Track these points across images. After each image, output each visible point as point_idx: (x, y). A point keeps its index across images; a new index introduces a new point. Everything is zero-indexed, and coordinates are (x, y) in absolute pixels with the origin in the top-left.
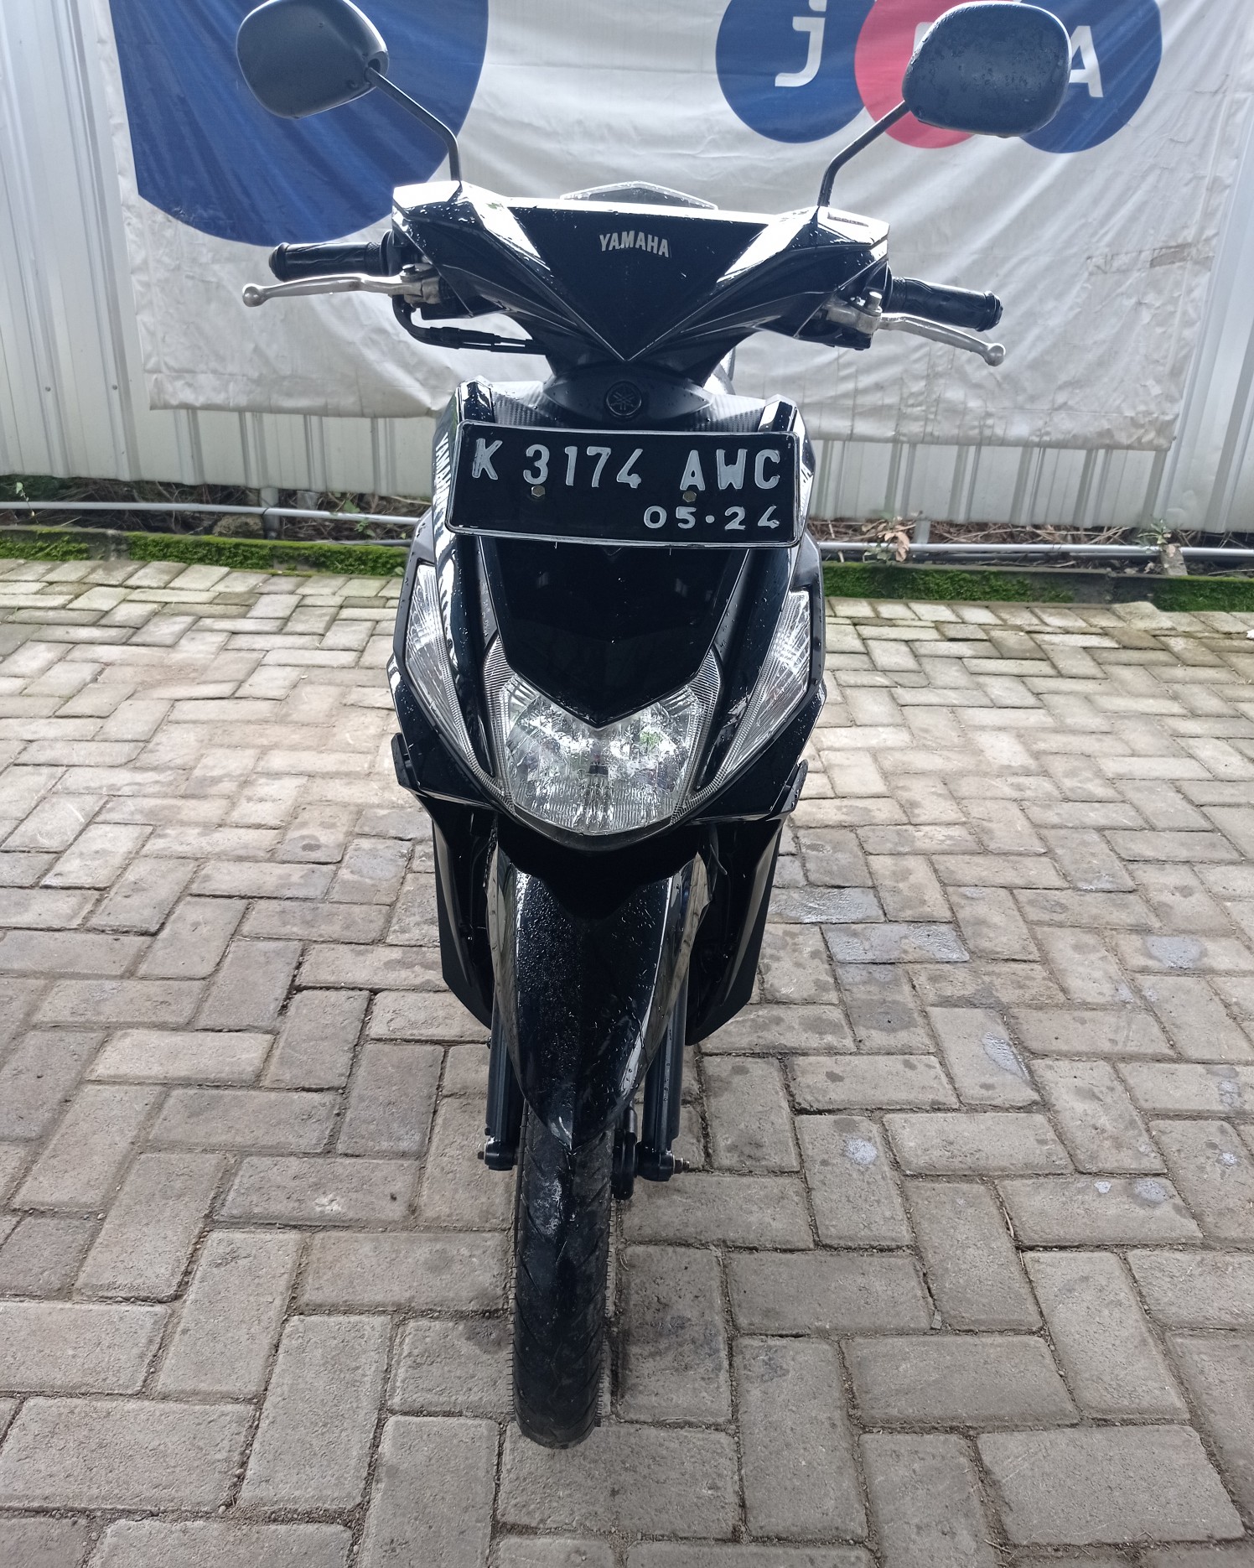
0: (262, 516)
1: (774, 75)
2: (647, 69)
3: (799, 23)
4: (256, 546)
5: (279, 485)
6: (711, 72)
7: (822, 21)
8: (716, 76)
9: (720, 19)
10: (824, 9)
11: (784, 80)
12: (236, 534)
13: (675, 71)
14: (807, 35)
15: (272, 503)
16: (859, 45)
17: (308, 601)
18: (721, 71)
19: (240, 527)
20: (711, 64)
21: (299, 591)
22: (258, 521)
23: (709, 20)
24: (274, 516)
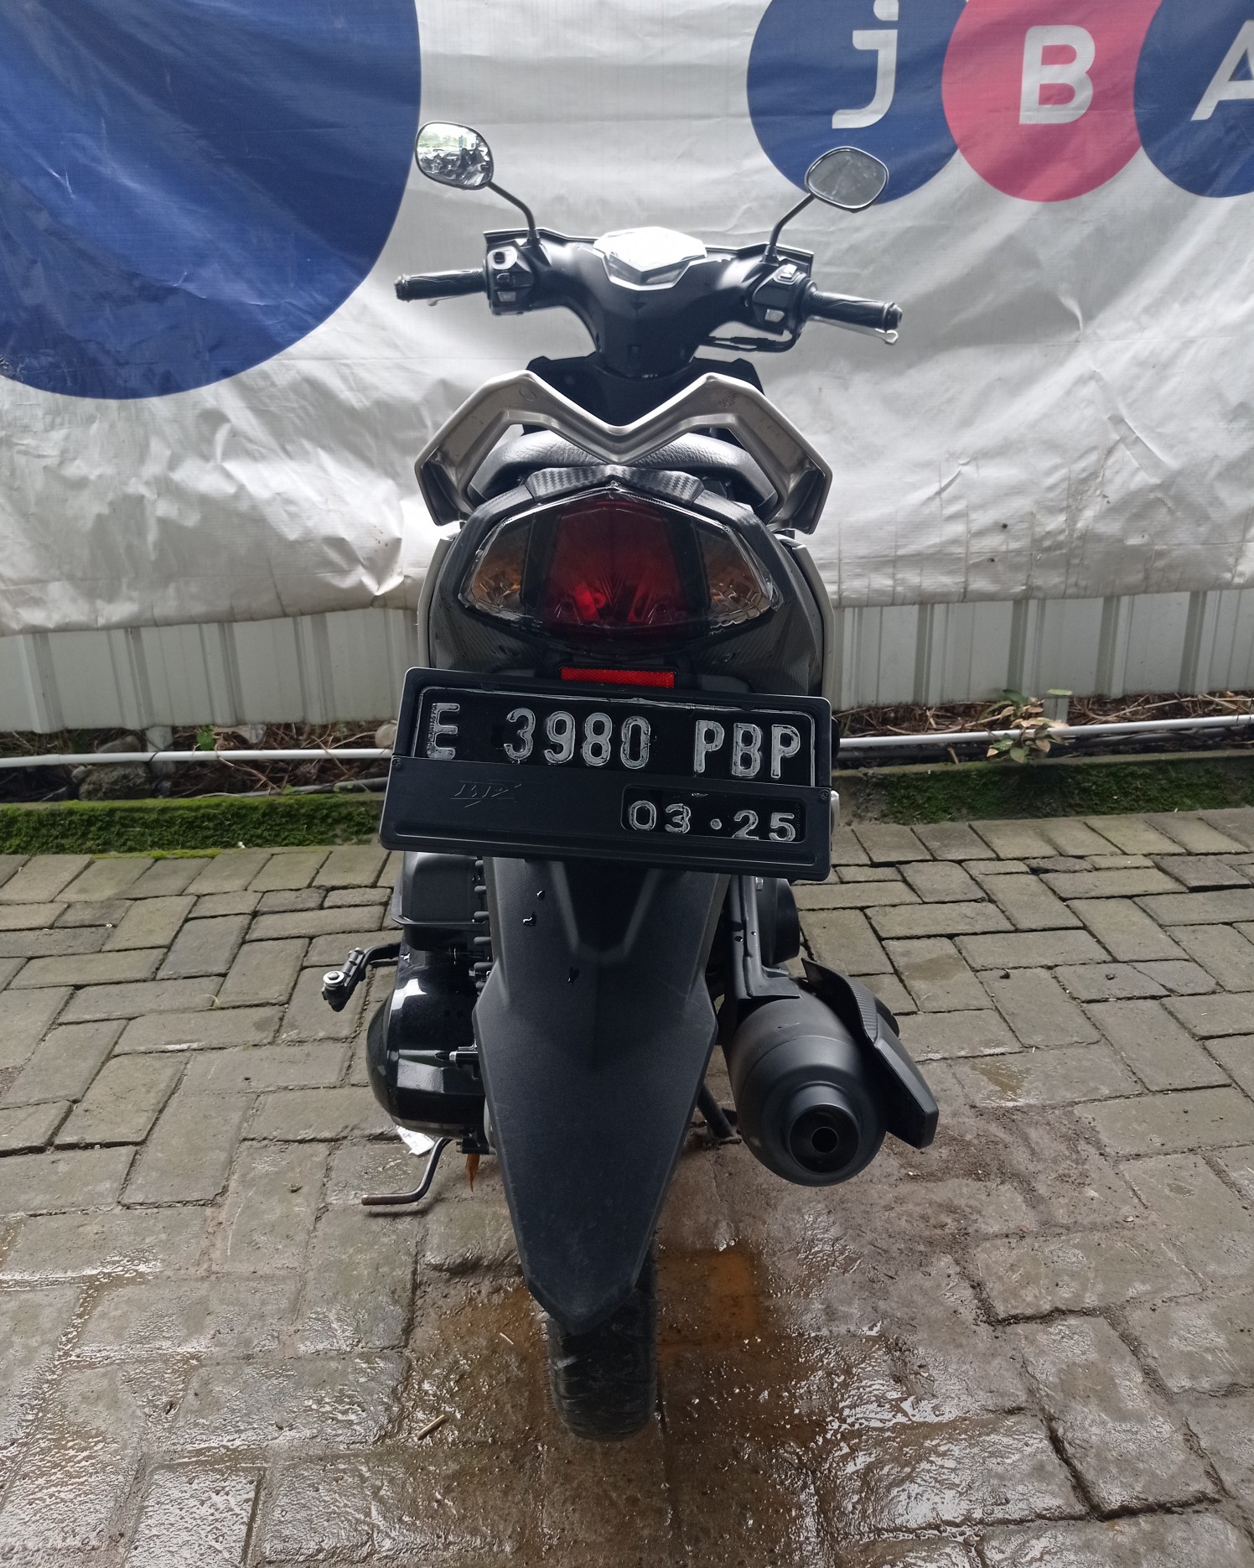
0: (148, 764)
1: (830, 113)
2: (649, 117)
3: (862, 39)
4: (139, 810)
5: (169, 722)
6: (742, 116)
7: (893, 34)
8: (749, 120)
9: (750, 40)
10: (896, 18)
11: (844, 120)
12: (110, 794)
13: (690, 117)
14: (874, 54)
15: (162, 748)
16: (945, 65)
17: (206, 907)
18: (755, 112)
19: (115, 783)
20: (741, 102)
21: (192, 889)
22: (141, 771)
23: (734, 43)
24: (165, 762)
